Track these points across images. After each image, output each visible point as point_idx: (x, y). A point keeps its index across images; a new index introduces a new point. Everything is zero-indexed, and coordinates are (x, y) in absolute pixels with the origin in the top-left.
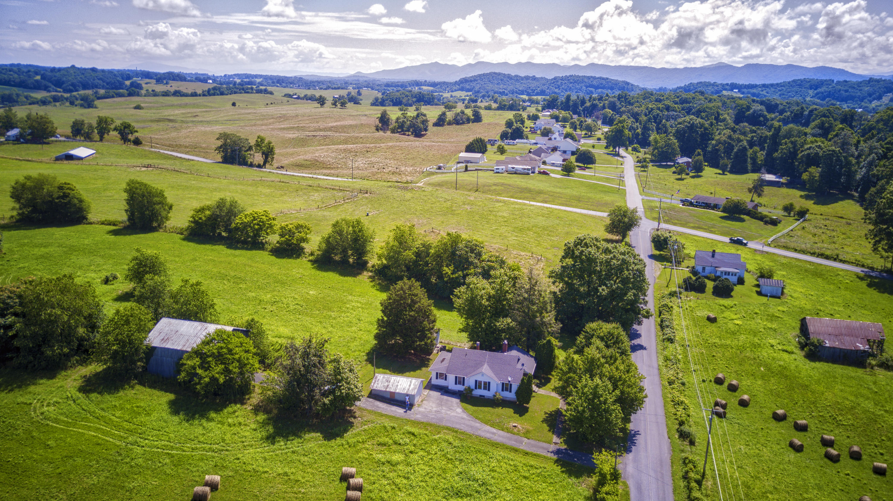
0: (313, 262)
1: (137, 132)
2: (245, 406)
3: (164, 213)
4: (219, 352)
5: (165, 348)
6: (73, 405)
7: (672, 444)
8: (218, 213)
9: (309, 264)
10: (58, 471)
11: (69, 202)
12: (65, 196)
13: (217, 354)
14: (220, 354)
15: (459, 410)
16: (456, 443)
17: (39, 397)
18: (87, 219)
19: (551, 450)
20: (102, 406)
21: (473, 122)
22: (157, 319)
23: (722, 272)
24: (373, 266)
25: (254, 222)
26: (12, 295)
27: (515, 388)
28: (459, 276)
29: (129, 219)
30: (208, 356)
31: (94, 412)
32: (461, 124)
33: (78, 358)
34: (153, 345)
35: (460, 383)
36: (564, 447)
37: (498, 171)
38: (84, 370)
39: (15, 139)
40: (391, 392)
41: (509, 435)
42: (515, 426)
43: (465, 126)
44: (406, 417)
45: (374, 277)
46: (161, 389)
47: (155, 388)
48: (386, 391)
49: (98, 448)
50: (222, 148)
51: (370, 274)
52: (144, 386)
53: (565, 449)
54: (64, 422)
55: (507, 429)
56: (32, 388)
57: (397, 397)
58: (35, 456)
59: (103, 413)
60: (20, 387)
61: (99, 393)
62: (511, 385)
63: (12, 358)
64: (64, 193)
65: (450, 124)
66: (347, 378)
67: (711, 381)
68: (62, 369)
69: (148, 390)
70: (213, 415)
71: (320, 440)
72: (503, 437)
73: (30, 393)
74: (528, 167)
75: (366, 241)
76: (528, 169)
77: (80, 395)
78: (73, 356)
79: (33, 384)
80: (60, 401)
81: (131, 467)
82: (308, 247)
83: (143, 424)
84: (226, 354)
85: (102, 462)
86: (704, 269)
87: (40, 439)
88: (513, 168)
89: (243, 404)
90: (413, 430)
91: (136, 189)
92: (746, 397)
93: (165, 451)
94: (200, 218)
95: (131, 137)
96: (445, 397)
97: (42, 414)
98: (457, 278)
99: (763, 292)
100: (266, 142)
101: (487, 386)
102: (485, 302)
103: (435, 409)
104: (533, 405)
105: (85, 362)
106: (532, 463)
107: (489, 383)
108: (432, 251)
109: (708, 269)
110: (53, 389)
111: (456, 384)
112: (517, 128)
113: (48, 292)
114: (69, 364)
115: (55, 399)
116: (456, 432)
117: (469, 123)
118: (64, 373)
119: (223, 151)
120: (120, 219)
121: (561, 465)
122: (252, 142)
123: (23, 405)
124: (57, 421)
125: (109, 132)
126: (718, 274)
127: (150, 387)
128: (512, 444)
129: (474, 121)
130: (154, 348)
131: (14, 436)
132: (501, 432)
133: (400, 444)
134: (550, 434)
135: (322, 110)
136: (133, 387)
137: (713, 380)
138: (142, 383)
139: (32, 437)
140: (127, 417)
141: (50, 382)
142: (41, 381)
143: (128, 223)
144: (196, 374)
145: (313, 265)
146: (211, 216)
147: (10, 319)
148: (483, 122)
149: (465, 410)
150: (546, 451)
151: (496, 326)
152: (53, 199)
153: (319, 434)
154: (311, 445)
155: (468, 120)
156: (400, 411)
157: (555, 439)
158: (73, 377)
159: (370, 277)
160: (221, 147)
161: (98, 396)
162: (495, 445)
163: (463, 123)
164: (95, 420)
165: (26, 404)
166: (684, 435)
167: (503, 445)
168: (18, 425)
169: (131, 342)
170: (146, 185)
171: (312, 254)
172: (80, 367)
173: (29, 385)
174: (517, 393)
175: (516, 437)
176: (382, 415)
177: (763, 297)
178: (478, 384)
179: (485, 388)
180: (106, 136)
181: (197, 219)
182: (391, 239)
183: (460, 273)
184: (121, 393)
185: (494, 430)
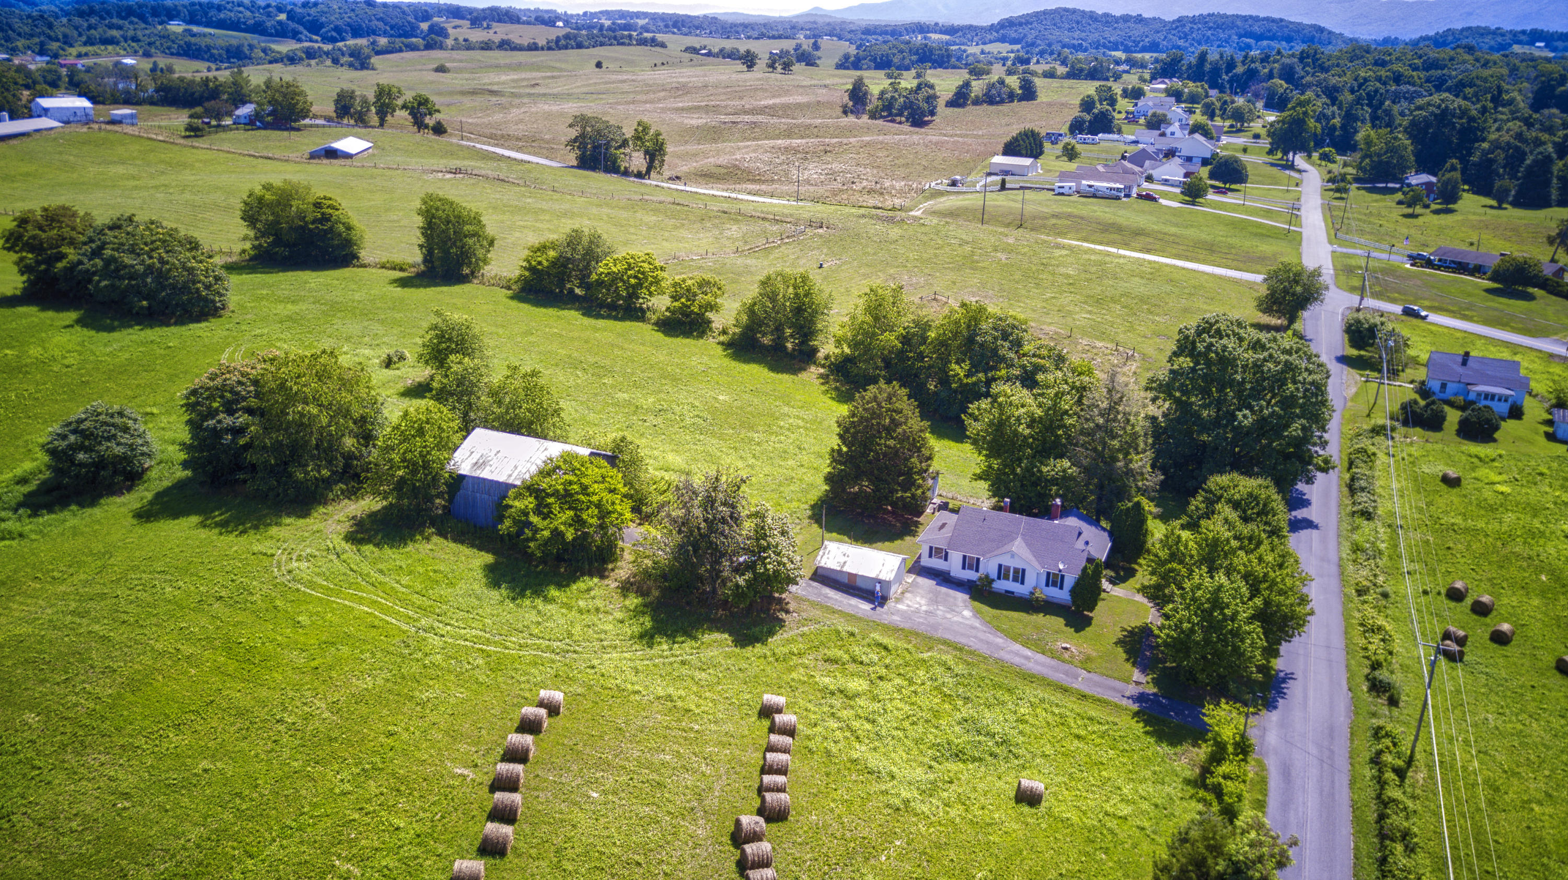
0: (727, 345)
1: (439, 111)
2: (606, 582)
3: (480, 253)
4: (565, 490)
5: (478, 478)
6: (336, 561)
7: (1355, 701)
8: (569, 255)
9: (719, 349)
10: (314, 664)
11: (331, 228)
12: (325, 218)
13: (562, 492)
14: (568, 494)
15: (967, 613)
16: (960, 669)
17: (285, 545)
18: (358, 258)
19: (1128, 694)
20: (380, 566)
21: (1019, 100)
22: (467, 428)
23: (1479, 394)
24: (827, 357)
25: (630, 273)
26: (244, 380)
27: (1069, 582)
28: (980, 381)
29: (425, 261)
30: (548, 495)
31: (368, 575)
32: (998, 103)
33: (344, 487)
34: (462, 472)
35: (970, 568)
36: (1151, 689)
37: (1061, 190)
38: (353, 507)
39: (247, 121)
40: (849, 574)
41: (1054, 662)
42: (1066, 649)
43: (1005, 108)
44: (875, 618)
45: (828, 376)
46: (473, 546)
47: (462, 543)
48: (841, 572)
49: (374, 632)
50: (579, 142)
51: (822, 371)
52: (446, 538)
53: (1154, 694)
54: (322, 587)
55: (1051, 651)
56: (274, 531)
57: (860, 583)
58: (279, 638)
59: (381, 578)
60: (256, 528)
61: (377, 545)
62: (1063, 577)
63: (245, 481)
64: (323, 214)
65: (977, 102)
66: (777, 545)
67: (1439, 593)
68: (320, 503)
69: (452, 545)
70: (553, 592)
71: (728, 646)
72: (1043, 665)
73: (271, 537)
74: (1118, 185)
75: (815, 312)
76: (1118, 190)
77: (347, 546)
78: (336, 483)
79: (276, 524)
80: (317, 553)
81: (425, 666)
82: (718, 320)
83: (441, 600)
84: (577, 493)
85: (379, 655)
86: (1444, 386)
87: (286, 612)
88: (1090, 186)
89: (602, 577)
90: (885, 641)
91: (437, 209)
92: (1506, 627)
93: (477, 646)
94: (540, 263)
95: (429, 121)
96: (944, 590)
97: (290, 572)
98: (974, 384)
99: (1560, 434)
100: (652, 132)
101: (1020, 576)
102: (1023, 430)
103: (924, 608)
104: (1099, 613)
105: (355, 494)
106: (1093, 713)
107: (1024, 571)
108: (932, 334)
109: (1451, 387)
110: (306, 534)
111: (964, 568)
112: (1102, 113)
113: (298, 377)
114: (331, 496)
115: (309, 551)
116: (961, 650)
117: (1012, 101)
118: (322, 510)
119: (579, 147)
120: (410, 260)
121: (1144, 721)
122: (629, 132)
123: (261, 557)
124: (311, 585)
125: (394, 111)
126: (1472, 396)
127: (455, 541)
128: (1059, 677)
129: (1022, 98)
130: (462, 477)
131: (249, 605)
132: (1039, 657)
133: (861, 663)
134: (1128, 666)
135: (749, 75)
136: (428, 539)
137: (1443, 591)
138: (442, 534)
139: (275, 607)
140: (419, 587)
141: (301, 522)
142: (288, 521)
143: (422, 267)
144: (529, 524)
145: (725, 350)
146: (558, 259)
147: (242, 419)
148: (1039, 100)
149: (976, 613)
150: (1119, 695)
151: (1040, 471)
152: (306, 223)
153: (727, 636)
154: (713, 653)
155: (1011, 97)
156: (865, 606)
157: (1137, 675)
158: (336, 517)
159: (821, 376)
160: (575, 140)
161: (375, 550)
162: (1029, 678)
163: (1002, 102)
164: (370, 587)
165: (265, 554)
166: (1377, 687)
167: (1043, 679)
168: (254, 588)
169: (426, 465)
170: (452, 203)
171: (724, 332)
172: (346, 501)
173: (270, 525)
174: (1073, 591)
175: (1067, 667)
176: (834, 612)
177: (1558, 445)
178: (1003, 573)
179: (1015, 579)
180: (389, 118)
181: (534, 263)
182: (860, 311)
183: (981, 375)
184: (410, 548)
185: (1028, 653)
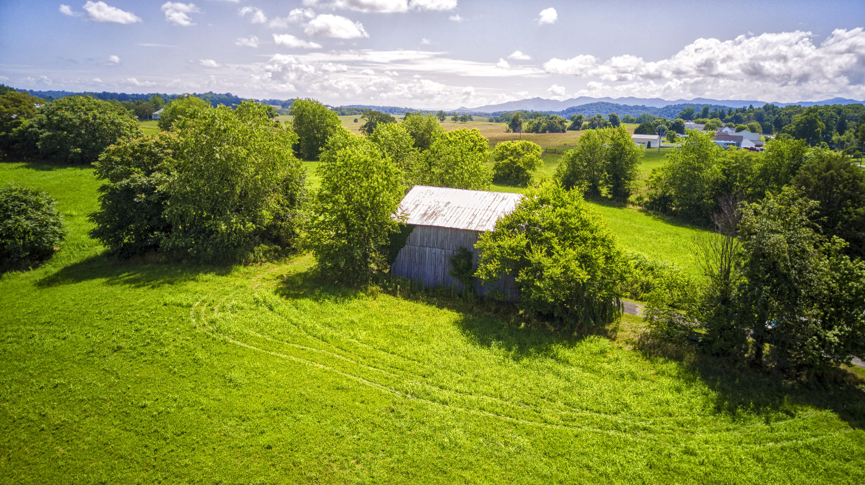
2: (616, 343)
4: (563, 224)
5: (432, 227)
6: (269, 313)
8: (414, 131)
13: (560, 226)
14: (567, 227)
17: (204, 298)
20: (326, 320)
24: (641, 198)
33: (266, 248)
45: (647, 211)
51: (639, 208)
56: (189, 285)
68: (240, 263)
69: (405, 302)
70: (563, 350)
73: (187, 291)
74: (732, 142)
77: (280, 300)
78: (258, 243)
80: (244, 305)
89: (609, 337)
91: (307, 106)
93: (503, 418)
97: (212, 322)
105: (277, 258)
114: (252, 256)
115: (233, 303)
117: (606, 127)
118: (242, 269)
119: (367, 131)
123: (175, 307)
130: (412, 227)
131: (158, 357)
136: (374, 296)
139: (196, 361)
140: (383, 342)
141: (220, 279)
153: (828, 413)
158: (260, 276)
159: (640, 211)
160: (365, 126)
161: (315, 304)
163: (600, 127)
164: (322, 343)
165: (180, 305)
168: (166, 338)
170: (317, 104)
172: (268, 264)
184: (355, 303)
